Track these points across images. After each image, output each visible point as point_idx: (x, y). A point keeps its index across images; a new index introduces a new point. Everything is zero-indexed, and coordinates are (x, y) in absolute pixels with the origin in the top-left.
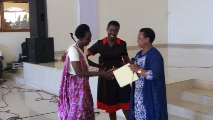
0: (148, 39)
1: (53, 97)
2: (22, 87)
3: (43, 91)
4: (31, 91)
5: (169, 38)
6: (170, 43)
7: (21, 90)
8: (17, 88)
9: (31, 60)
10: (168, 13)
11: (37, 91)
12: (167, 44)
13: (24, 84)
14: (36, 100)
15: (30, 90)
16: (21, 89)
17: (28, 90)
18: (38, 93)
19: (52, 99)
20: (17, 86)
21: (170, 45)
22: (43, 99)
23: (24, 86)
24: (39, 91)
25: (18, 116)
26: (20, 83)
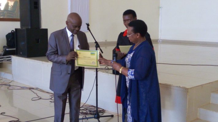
0: (139, 34)
1: (51, 96)
2: (11, 84)
3: (37, 89)
4: (23, 88)
5: (160, 33)
6: (161, 39)
7: (10, 88)
8: (5, 85)
9: (21, 53)
10: (159, 8)
11: (30, 89)
12: (158, 40)
13: (13, 80)
14: (33, 99)
15: (21, 87)
16: (10, 86)
17: (20, 88)
18: (32, 91)
19: (51, 99)
20: (4, 82)
21: (160, 41)
22: (40, 99)
23: (13, 82)
24: (33, 88)
25: (17, 120)
26: (6, 79)
